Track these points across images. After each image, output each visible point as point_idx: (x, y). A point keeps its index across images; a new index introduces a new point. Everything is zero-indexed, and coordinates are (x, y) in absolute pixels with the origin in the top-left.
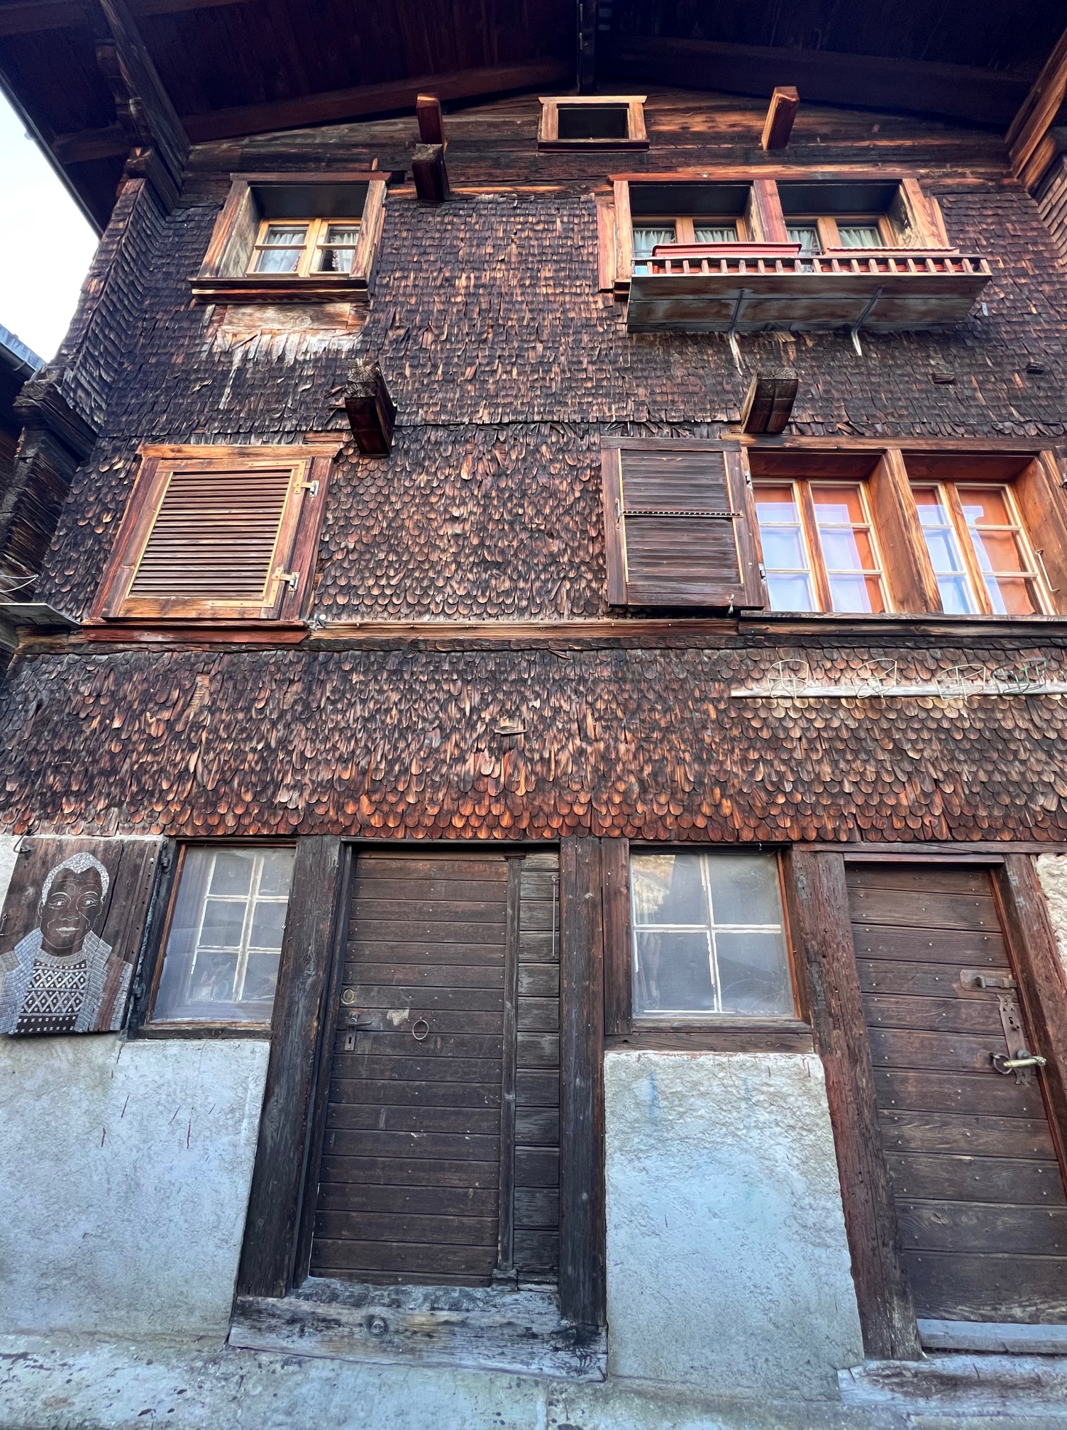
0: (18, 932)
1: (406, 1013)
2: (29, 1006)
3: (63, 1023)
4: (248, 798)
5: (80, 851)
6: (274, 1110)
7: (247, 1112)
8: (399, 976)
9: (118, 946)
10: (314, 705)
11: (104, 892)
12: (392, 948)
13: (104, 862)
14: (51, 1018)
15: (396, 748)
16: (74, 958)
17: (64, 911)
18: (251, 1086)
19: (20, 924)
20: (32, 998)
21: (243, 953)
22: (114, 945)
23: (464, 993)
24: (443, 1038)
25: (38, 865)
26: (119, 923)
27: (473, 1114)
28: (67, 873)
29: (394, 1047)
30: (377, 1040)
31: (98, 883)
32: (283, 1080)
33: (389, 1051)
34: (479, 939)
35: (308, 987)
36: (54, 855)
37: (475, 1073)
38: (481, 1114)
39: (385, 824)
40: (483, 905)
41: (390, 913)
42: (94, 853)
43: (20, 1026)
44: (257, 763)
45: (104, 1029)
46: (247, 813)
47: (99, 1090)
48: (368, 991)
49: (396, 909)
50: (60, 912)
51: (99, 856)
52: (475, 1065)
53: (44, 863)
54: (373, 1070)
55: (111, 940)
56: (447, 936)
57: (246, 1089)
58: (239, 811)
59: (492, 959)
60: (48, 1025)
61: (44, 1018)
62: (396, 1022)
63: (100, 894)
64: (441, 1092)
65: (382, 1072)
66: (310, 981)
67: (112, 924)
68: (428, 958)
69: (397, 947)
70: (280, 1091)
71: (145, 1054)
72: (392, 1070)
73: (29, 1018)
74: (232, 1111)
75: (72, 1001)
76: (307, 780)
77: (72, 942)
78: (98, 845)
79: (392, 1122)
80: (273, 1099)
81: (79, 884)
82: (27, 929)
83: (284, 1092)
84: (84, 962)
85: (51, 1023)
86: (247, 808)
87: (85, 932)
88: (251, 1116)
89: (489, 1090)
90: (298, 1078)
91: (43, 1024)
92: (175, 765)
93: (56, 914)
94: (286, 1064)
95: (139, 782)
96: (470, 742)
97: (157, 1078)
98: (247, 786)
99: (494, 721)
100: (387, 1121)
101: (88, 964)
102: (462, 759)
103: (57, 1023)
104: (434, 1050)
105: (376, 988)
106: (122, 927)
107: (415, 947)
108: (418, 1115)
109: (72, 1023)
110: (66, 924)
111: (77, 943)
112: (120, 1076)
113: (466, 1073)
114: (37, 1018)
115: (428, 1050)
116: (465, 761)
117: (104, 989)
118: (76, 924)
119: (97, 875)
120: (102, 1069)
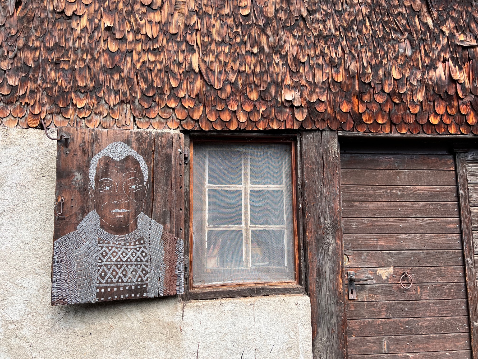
0: (76, 214)
1: (391, 270)
2: (103, 278)
3: (136, 291)
4: (254, 96)
5: (115, 140)
6: (320, 346)
7: (301, 349)
8: (381, 243)
9: (168, 224)
10: (296, 14)
11: (146, 178)
12: (373, 222)
13: (140, 151)
14: (124, 287)
15: (376, 56)
16: (132, 235)
17: (113, 194)
18: (301, 329)
19: (76, 208)
20: (103, 271)
21: (247, 230)
22: (164, 224)
23: (432, 253)
24: (421, 287)
25: (79, 153)
26: (165, 205)
27: (450, 338)
28: (108, 161)
29: (385, 295)
30: (371, 290)
31: (138, 170)
32: (323, 323)
33: (382, 298)
34: (439, 214)
35: (330, 253)
36: (92, 144)
37: (447, 310)
38: (454, 337)
39: (375, 121)
40: (438, 189)
41: (368, 196)
42: (128, 142)
43: (99, 295)
44: (255, 65)
45: (172, 293)
46: (255, 110)
47: (172, 342)
48: (360, 255)
49: (372, 192)
50: (110, 195)
51: (134, 144)
52: (447, 304)
53: (84, 151)
54: (373, 312)
55: (161, 219)
56: (414, 212)
57: (297, 333)
58: (248, 109)
59: (449, 229)
60: (123, 292)
61: (118, 287)
62: (384, 277)
63: (143, 180)
64: (425, 324)
65: (379, 313)
66: (331, 248)
67: (159, 205)
68: (402, 229)
69: (377, 221)
70: (323, 333)
71: (205, 312)
72: (386, 311)
73: (106, 288)
74: (289, 349)
75: (139, 273)
76: (303, 82)
77: (127, 222)
78: (130, 135)
79: (392, 347)
80: (318, 338)
81: (121, 170)
82: (84, 211)
83: (325, 332)
84: (142, 238)
85: (125, 291)
86: (255, 107)
87: (137, 214)
88: (305, 352)
89: (459, 321)
90: (334, 321)
91: (119, 292)
92: (180, 64)
93: (107, 197)
94: (323, 312)
95: (146, 80)
96: (436, 52)
97: (220, 330)
98: (250, 87)
99: (452, 35)
100: (388, 347)
101: (146, 240)
102: (433, 66)
103: (130, 291)
104: (415, 296)
105: (365, 253)
106: (168, 209)
107: (391, 222)
108: (410, 341)
109: (145, 290)
110: (118, 206)
111: (131, 222)
112: (187, 331)
113: (441, 311)
114: (112, 288)
115: (411, 295)
116: (436, 68)
117: (165, 261)
118: (127, 206)
119: (136, 162)
120: (170, 325)
